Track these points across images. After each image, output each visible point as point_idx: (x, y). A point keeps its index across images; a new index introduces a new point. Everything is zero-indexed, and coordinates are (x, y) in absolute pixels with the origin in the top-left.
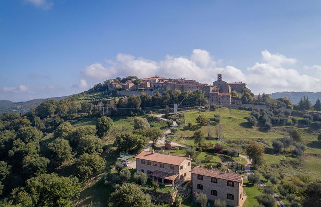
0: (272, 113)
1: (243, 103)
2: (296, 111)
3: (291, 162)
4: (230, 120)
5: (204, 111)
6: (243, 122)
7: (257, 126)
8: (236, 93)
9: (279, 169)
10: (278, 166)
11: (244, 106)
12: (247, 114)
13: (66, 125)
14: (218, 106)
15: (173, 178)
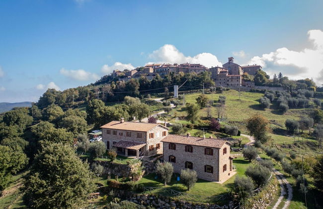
0: (290, 95)
1: (255, 85)
2: (319, 93)
3: (308, 143)
4: (239, 102)
5: (209, 94)
6: (253, 104)
7: (270, 108)
8: (248, 75)
9: (291, 150)
10: (290, 147)
11: (257, 88)
12: (260, 96)
13: (55, 109)
14: (225, 88)
15: (137, 148)
